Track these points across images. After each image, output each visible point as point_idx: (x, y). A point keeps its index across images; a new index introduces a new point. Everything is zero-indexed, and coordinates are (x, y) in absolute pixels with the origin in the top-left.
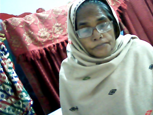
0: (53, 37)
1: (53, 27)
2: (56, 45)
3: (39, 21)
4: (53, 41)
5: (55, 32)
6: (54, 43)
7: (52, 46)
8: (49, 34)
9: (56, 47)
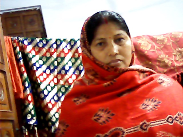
0: (176, 65)
1: (174, 53)
2: (180, 76)
3: (156, 47)
4: (176, 70)
5: (177, 59)
6: (178, 73)
9: (180, 77)
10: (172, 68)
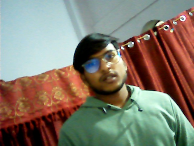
0: (16, 115)
1: (18, 102)
2: (18, 127)
4: (15, 120)
5: (19, 109)
7: (13, 127)
8: (11, 111)
10: (11, 117)
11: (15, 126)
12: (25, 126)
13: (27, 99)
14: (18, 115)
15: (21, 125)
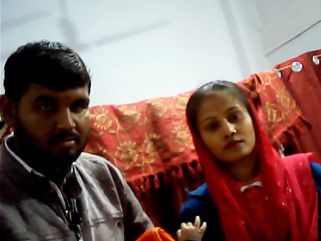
0: (143, 162)
2: (148, 179)
3: (119, 127)
4: (143, 169)
5: (148, 151)
8: (137, 155)
10: (138, 165)
11: (145, 178)
12: (156, 177)
13: (159, 136)
14: (147, 162)
15: (151, 177)
